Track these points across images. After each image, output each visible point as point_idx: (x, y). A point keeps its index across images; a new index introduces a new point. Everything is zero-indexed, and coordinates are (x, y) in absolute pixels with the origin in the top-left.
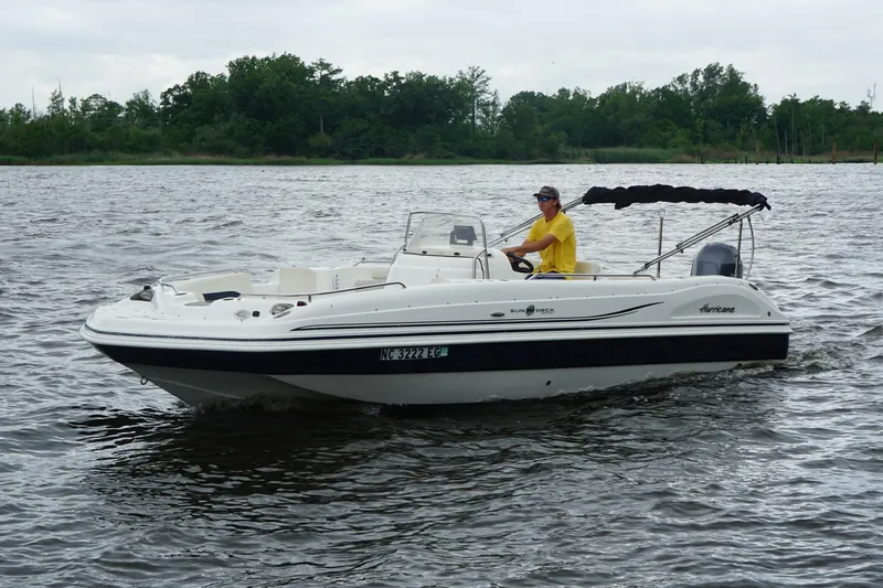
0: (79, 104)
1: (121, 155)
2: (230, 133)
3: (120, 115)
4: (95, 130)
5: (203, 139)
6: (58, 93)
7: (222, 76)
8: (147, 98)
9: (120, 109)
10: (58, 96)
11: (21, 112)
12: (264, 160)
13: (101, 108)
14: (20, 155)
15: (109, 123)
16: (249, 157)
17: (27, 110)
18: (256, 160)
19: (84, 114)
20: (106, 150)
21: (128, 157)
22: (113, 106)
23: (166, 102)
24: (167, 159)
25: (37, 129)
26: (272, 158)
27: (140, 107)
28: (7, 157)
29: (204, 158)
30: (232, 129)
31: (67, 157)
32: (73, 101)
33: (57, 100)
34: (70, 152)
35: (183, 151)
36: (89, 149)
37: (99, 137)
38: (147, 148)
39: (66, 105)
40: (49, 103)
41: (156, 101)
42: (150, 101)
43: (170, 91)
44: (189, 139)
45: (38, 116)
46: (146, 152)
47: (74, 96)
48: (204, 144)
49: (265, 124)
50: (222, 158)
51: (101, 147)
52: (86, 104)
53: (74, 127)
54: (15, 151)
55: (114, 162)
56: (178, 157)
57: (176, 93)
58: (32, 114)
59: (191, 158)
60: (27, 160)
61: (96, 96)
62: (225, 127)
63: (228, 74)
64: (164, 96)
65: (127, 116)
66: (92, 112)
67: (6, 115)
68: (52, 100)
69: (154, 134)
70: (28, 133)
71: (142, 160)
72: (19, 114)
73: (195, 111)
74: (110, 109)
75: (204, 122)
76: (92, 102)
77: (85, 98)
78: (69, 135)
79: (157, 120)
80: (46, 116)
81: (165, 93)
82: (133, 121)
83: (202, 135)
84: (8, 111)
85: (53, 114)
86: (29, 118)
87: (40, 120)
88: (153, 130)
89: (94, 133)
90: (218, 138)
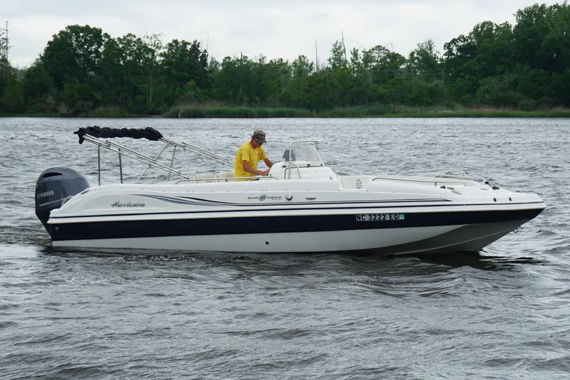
0: (361, 55)
1: (403, 108)
2: (514, 86)
3: (403, 66)
4: (375, 82)
5: (487, 91)
6: (339, 44)
8: (431, 48)
9: (403, 60)
10: (340, 47)
11: (304, 63)
12: (551, 112)
13: (383, 60)
14: (303, 107)
15: (391, 75)
16: (535, 110)
17: (309, 62)
18: (543, 113)
19: (366, 66)
20: (388, 103)
21: (409, 109)
22: (395, 57)
23: (450, 53)
24: (449, 111)
25: (319, 81)
26: (559, 110)
27: (424, 57)
28: (289, 109)
29: (486, 110)
30: (516, 81)
31: (349, 109)
32: (355, 54)
33: (338, 51)
34: (353, 104)
35: (466, 104)
36: (371, 101)
37: (381, 89)
38: (430, 101)
39: (348, 56)
40: (331, 55)
41: (440, 53)
42: (434, 52)
43: (454, 41)
44: (472, 90)
45: (321, 68)
46: (428, 104)
47: (356, 49)
48: (486, 96)
49: (550, 75)
50: (507, 111)
51: (382, 99)
52: (368, 58)
53: (356, 79)
54: (298, 104)
55: (395, 114)
56: (461, 110)
57: (460, 44)
58: (314, 66)
59: (475, 111)
60: (309, 111)
61: (379, 48)
62: (509, 78)
64: (448, 46)
65: (408, 67)
66: (374, 64)
67: (290, 67)
68: (334, 52)
69: (437, 85)
70: (310, 86)
71: (424, 113)
72: (302, 66)
73: (478, 61)
74: (392, 61)
75: (488, 72)
76: (375, 54)
77: (367, 50)
78: (351, 87)
79: (440, 72)
80: (327, 68)
81: (449, 44)
82: (415, 72)
83: (486, 87)
84: (290, 63)
85: (334, 65)
86: (311, 70)
87: (323, 72)
88: (435, 82)
89: (376, 85)
90: (503, 90)
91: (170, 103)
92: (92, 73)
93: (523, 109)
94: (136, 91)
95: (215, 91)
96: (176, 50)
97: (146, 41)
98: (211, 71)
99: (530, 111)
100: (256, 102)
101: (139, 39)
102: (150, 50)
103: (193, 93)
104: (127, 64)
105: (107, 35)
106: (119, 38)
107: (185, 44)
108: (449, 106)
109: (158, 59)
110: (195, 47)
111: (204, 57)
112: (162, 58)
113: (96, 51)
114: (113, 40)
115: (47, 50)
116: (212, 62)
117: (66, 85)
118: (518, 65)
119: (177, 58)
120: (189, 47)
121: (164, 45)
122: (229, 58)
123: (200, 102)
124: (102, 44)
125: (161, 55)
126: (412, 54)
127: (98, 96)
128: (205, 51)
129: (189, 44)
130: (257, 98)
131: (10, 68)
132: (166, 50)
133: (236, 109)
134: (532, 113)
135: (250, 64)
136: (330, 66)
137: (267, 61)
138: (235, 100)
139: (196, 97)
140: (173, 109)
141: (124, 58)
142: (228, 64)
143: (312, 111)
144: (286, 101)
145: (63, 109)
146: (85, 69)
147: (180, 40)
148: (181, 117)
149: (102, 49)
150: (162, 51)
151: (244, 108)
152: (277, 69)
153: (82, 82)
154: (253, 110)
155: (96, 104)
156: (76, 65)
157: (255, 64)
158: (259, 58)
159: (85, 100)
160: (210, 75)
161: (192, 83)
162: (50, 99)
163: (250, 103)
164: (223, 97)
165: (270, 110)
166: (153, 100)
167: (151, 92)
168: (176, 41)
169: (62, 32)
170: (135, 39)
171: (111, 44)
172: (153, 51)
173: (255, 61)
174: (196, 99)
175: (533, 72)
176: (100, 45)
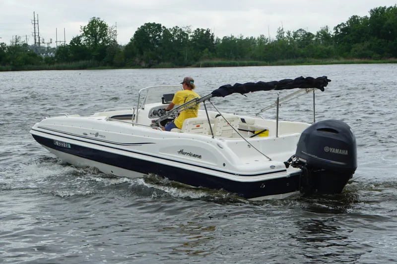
0: (292, 34)
1: (313, 60)
2: (369, 48)
3: (313, 39)
4: (300, 47)
5: (356, 51)
6: (281, 29)
7: (366, 17)
8: (327, 30)
9: (313, 36)
11: (263, 39)
12: (388, 61)
13: (303, 36)
14: (262, 60)
15: (307, 44)
16: (380, 59)
17: (266, 38)
18: (384, 61)
19: (295, 39)
20: (306, 57)
21: (316, 60)
22: (309, 35)
23: (337, 32)
24: (337, 61)
25: (270, 47)
26: (393, 59)
27: (324, 34)
28: (256, 62)
29: (356, 60)
30: (371, 45)
31: (286, 61)
32: (289, 33)
33: (281, 32)
34: (288, 58)
35: (345, 57)
36: (297, 56)
37: (302, 51)
38: (327, 56)
39: (285, 35)
40: (277, 34)
41: (332, 32)
42: (329, 32)
43: (339, 26)
44: (349, 50)
45: (272, 41)
46: (326, 58)
47: (289, 31)
48: (355, 53)
49: (388, 42)
50: (366, 60)
51: (303, 56)
52: (295, 35)
53: (289, 46)
54: (260, 59)
55: (309, 63)
56: (343, 60)
57: (342, 27)
58: (268, 40)
59: (350, 61)
60: (265, 62)
61: (301, 30)
62: (367, 44)
63: (369, 16)
64: (336, 28)
65: (316, 39)
66: (299, 38)
67: (256, 41)
68: (278, 32)
69: (330, 48)
70: (266, 50)
71: (324, 62)
72: (262, 40)
73: (351, 36)
74: (308, 36)
75: (356, 42)
76: (299, 34)
77: (295, 31)
78: (287, 50)
79: (332, 41)
80: (275, 41)
81: (336, 27)
82: (320, 42)
83: (356, 49)
84: (256, 39)
85: (279, 40)
86: (267, 42)
87: (272, 43)
88: (329, 47)
89: (299, 49)
90: (364, 50)
91: (196, 59)
92: (157, 46)
93: (374, 59)
94: (179, 55)
95: (218, 53)
96: (199, 33)
97: (184, 30)
98: (216, 44)
99: (378, 60)
100: (239, 58)
101: (181, 29)
102: (186, 34)
103: (207, 54)
104: (175, 41)
105: (164, 27)
106: (170, 29)
107: (203, 30)
108: (336, 58)
109: (189, 38)
110: (208, 32)
111: (212, 37)
112: (192, 38)
113: (159, 35)
114: (167, 29)
115: (135, 35)
116: (217, 39)
117: (145, 53)
118: (372, 37)
119: (199, 38)
120: (205, 32)
121: (192, 31)
122: (226, 37)
123: (211, 59)
124: (161, 31)
125: (191, 36)
126: (318, 33)
127: (160, 57)
128: (213, 34)
129: (205, 30)
130: (239, 56)
131: (118, 45)
132: (194, 34)
133: (228, 62)
134: (379, 61)
135: (235, 39)
136: (277, 40)
137: (244, 38)
138: (229, 58)
139: (209, 56)
140: (197, 63)
141: (173, 39)
142: (226, 40)
143: (267, 62)
144: (254, 57)
145: (143, 64)
146: (153, 44)
147: (200, 29)
148: (201, 67)
149: (162, 34)
150: (191, 34)
151: (233, 61)
152: (249, 42)
153: (152, 50)
154: (237, 62)
155: (160, 61)
156: (149, 42)
157: (238, 39)
158: (240, 36)
159: (154, 60)
160: (215, 45)
161: (207, 50)
162: (137, 60)
163: (236, 59)
164: (222, 56)
165: (246, 62)
166: (187, 59)
167: (186, 55)
168: (198, 29)
169: (142, 27)
170: (178, 29)
171: (166, 31)
172: (187, 35)
173: (238, 38)
174: (209, 58)
175: (379, 41)
176: (161, 32)
